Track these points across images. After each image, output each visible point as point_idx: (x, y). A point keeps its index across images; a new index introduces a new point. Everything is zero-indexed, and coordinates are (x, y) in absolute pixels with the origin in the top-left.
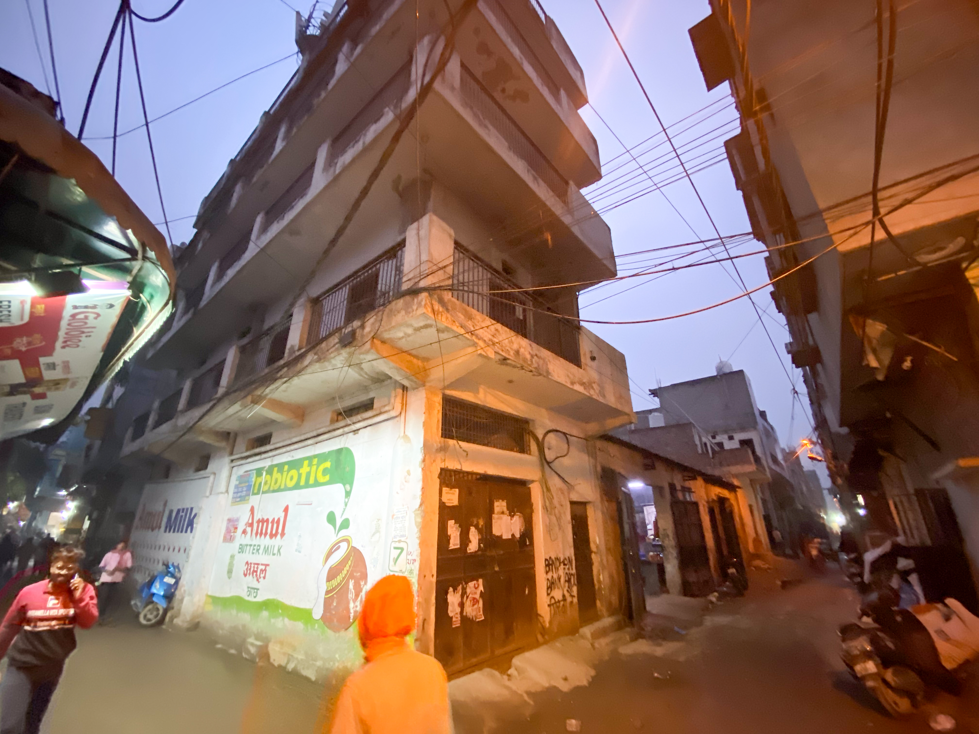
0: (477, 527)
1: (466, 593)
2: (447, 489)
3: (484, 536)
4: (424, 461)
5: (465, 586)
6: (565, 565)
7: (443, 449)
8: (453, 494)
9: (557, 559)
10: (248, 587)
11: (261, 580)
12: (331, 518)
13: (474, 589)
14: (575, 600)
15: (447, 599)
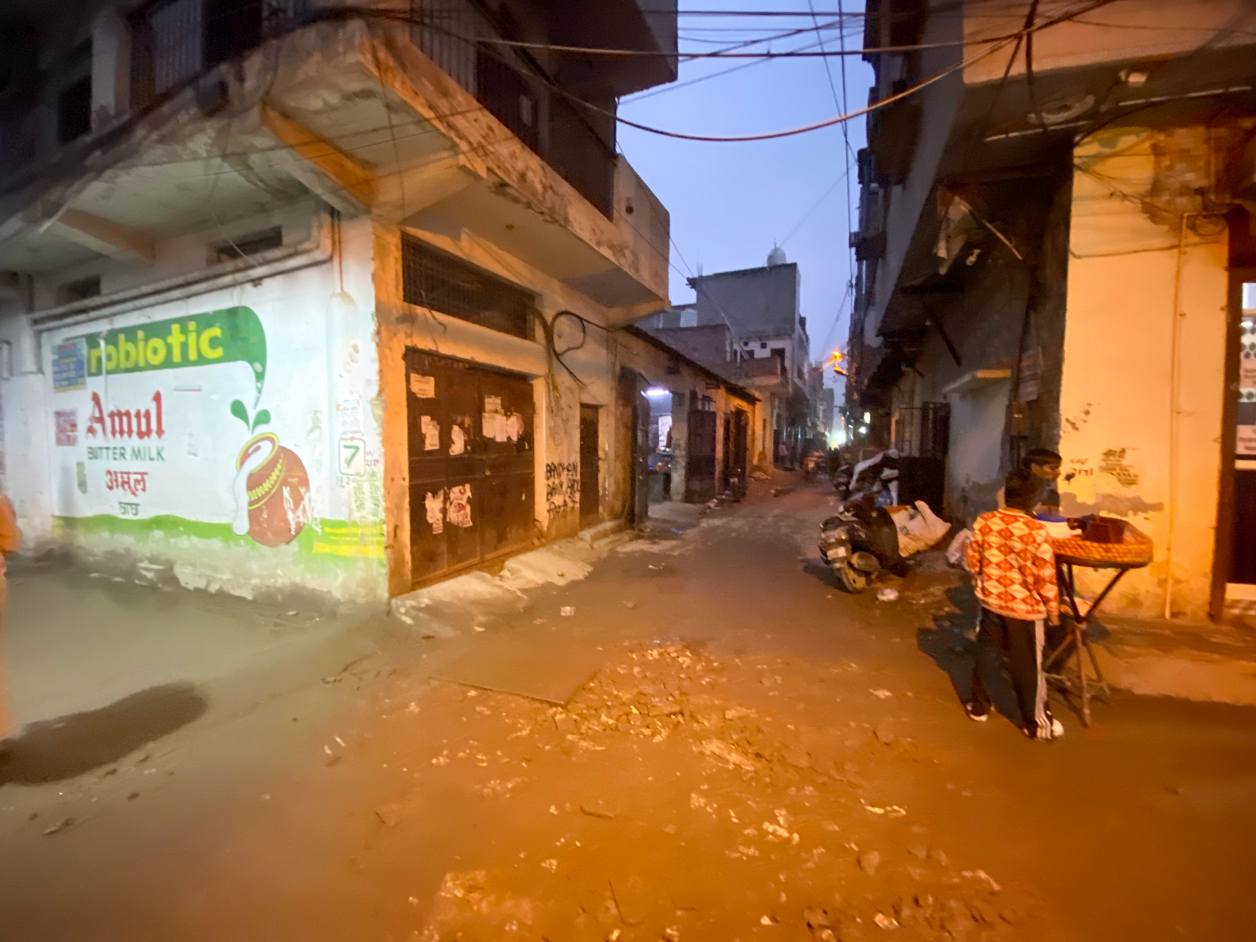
0: (461, 426)
1: (449, 498)
2: (417, 375)
3: (472, 437)
4: (378, 332)
5: (448, 491)
6: (568, 470)
7: (408, 319)
8: (427, 383)
9: (560, 464)
10: (120, 503)
11: (140, 492)
12: (238, 410)
13: (459, 494)
14: (577, 506)
15: (424, 505)
